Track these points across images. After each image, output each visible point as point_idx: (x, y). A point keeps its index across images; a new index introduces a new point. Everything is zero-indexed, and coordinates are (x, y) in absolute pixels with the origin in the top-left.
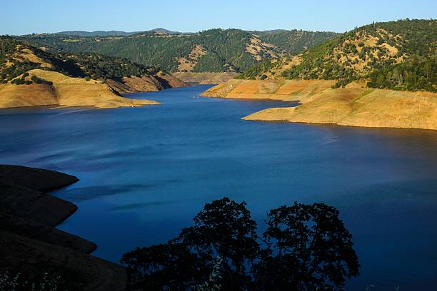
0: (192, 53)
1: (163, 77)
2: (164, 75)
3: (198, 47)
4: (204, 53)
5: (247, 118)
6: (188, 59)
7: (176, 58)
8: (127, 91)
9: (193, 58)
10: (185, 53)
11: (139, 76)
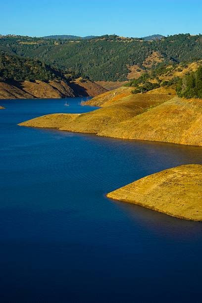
0: (147, 60)
1: (81, 85)
2: (84, 81)
3: (155, 54)
4: (160, 61)
5: (20, 125)
6: (141, 66)
7: (127, 65)
8: (19, 96)
9: (146, 66)
10: (138, 60)
11: (47, 82)
